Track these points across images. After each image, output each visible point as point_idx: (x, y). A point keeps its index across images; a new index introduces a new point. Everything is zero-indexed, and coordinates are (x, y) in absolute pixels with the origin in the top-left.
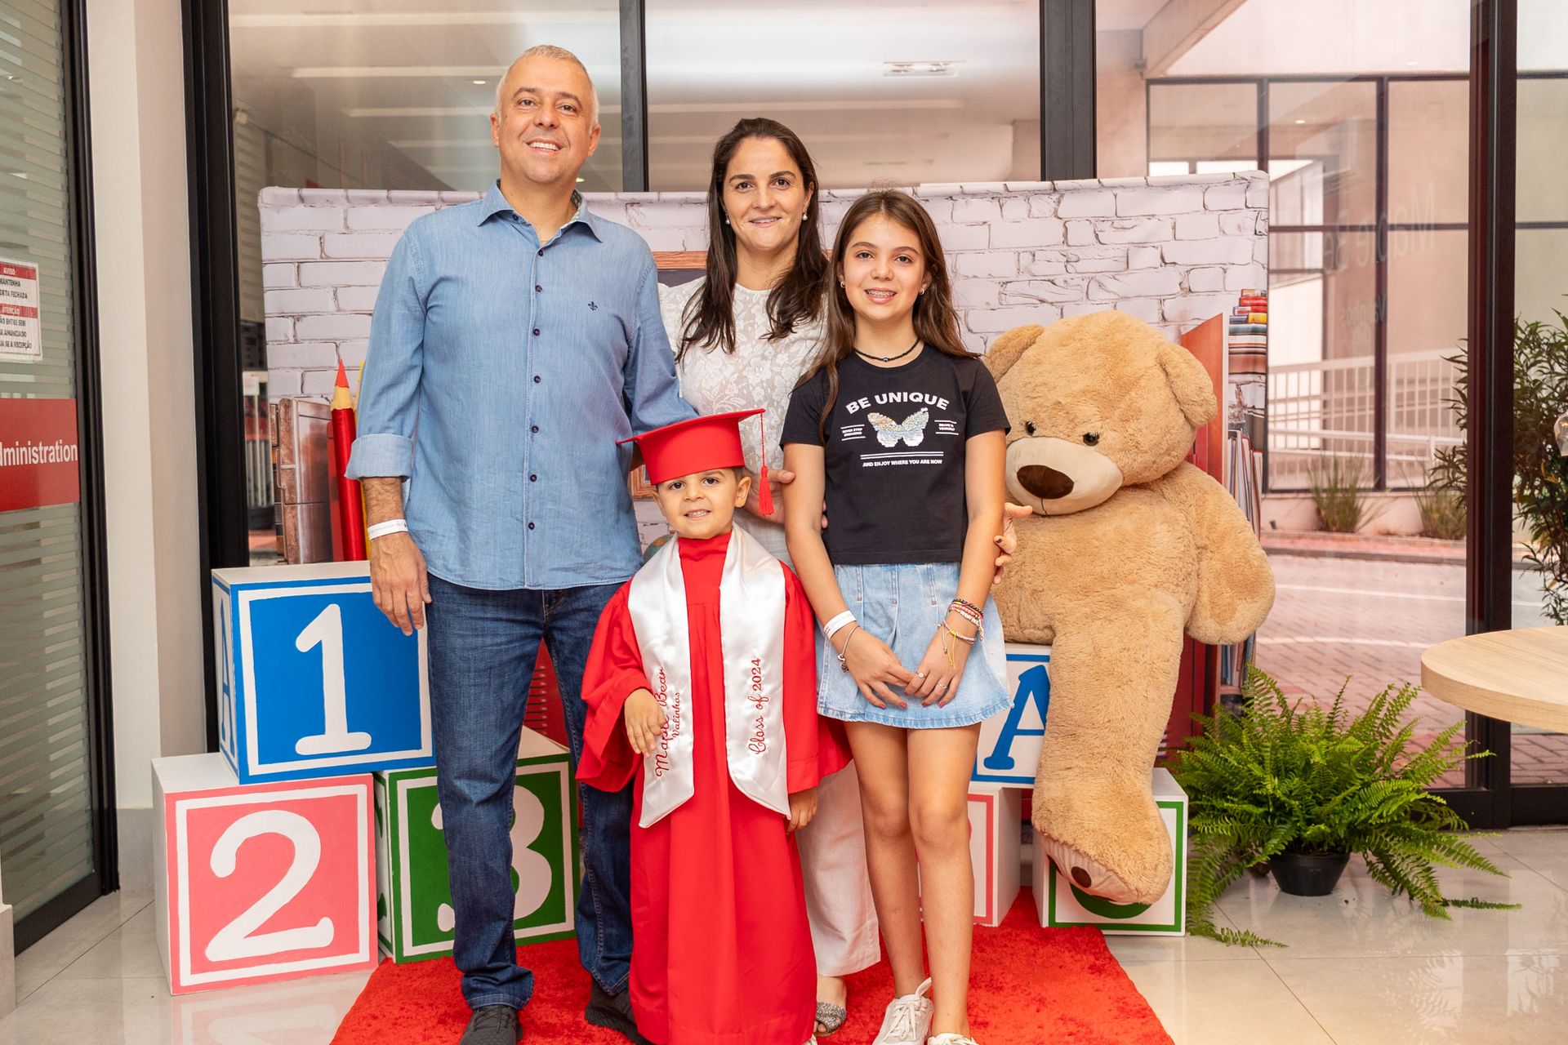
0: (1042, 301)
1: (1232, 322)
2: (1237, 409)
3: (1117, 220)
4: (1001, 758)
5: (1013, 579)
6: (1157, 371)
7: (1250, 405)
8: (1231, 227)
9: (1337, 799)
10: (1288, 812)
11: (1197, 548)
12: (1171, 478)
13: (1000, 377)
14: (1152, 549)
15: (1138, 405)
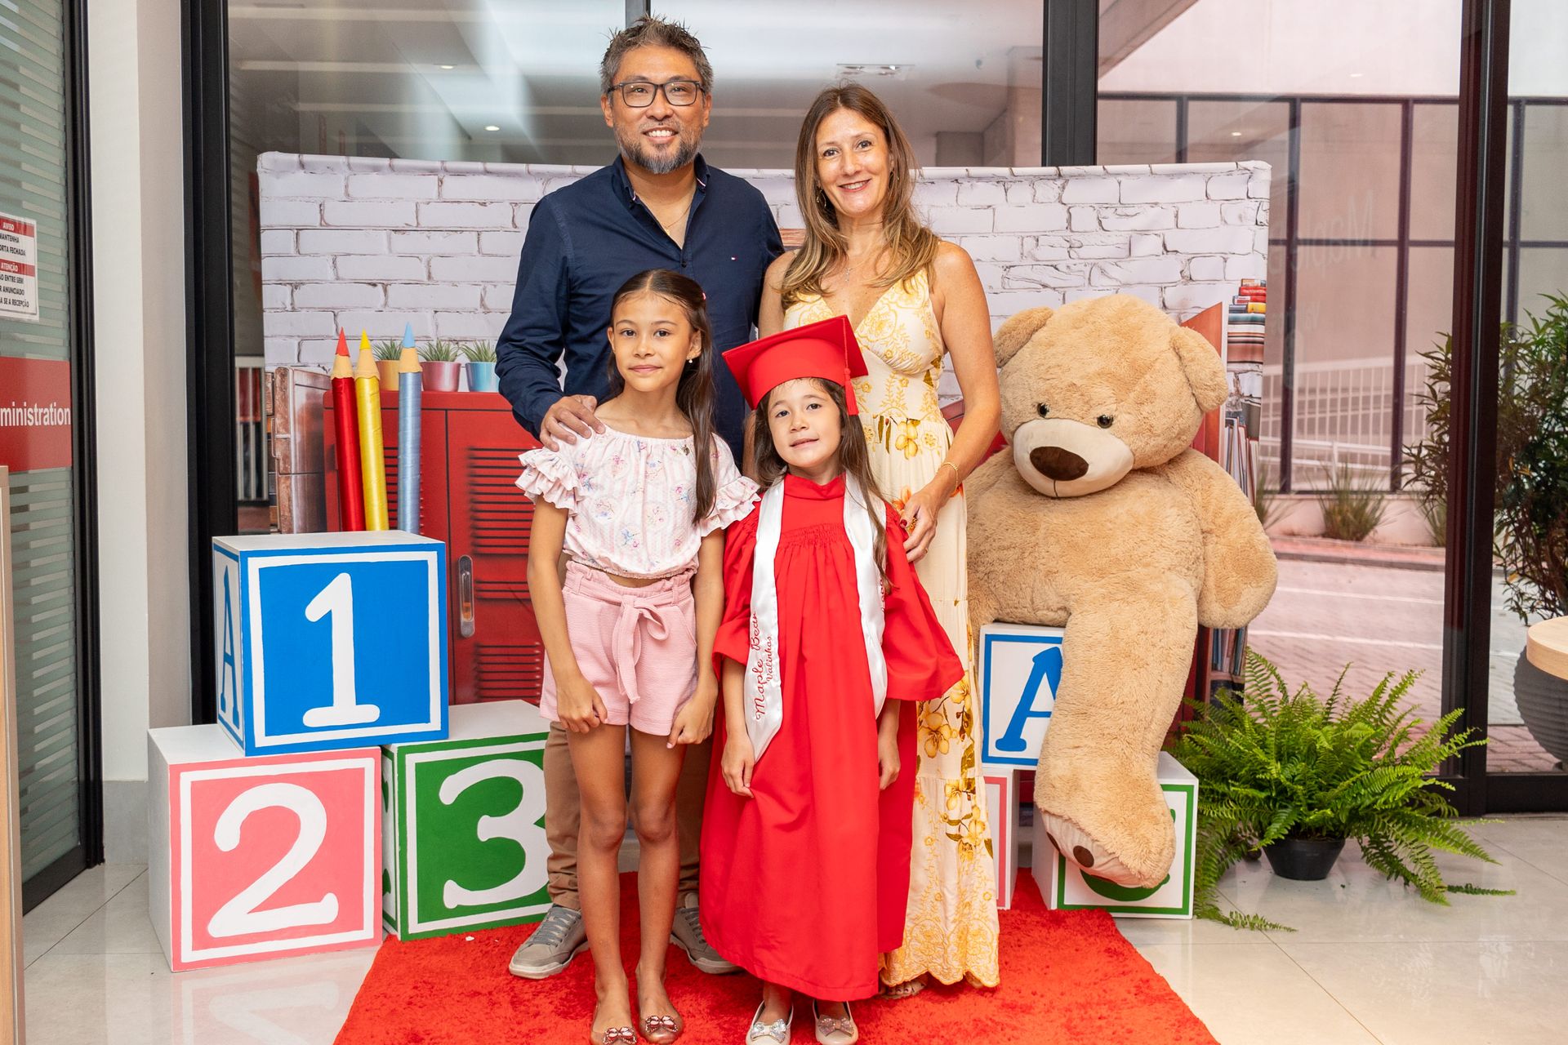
0: (1045, 286)
1: (1231, 311)
2: (1235, 398)
3: (1120, 207)
4: (1013, 739)
5: (1027, 560)
6: (1171, 355)
7: (1247, 394)
8: (1232, 218)
9: (1344, 784)
10: (1292, 796)
11: (1203, 533)
12: (1177, 462)
13: (1009, 359)
14: (1165, 533)
15: (1152, 388)
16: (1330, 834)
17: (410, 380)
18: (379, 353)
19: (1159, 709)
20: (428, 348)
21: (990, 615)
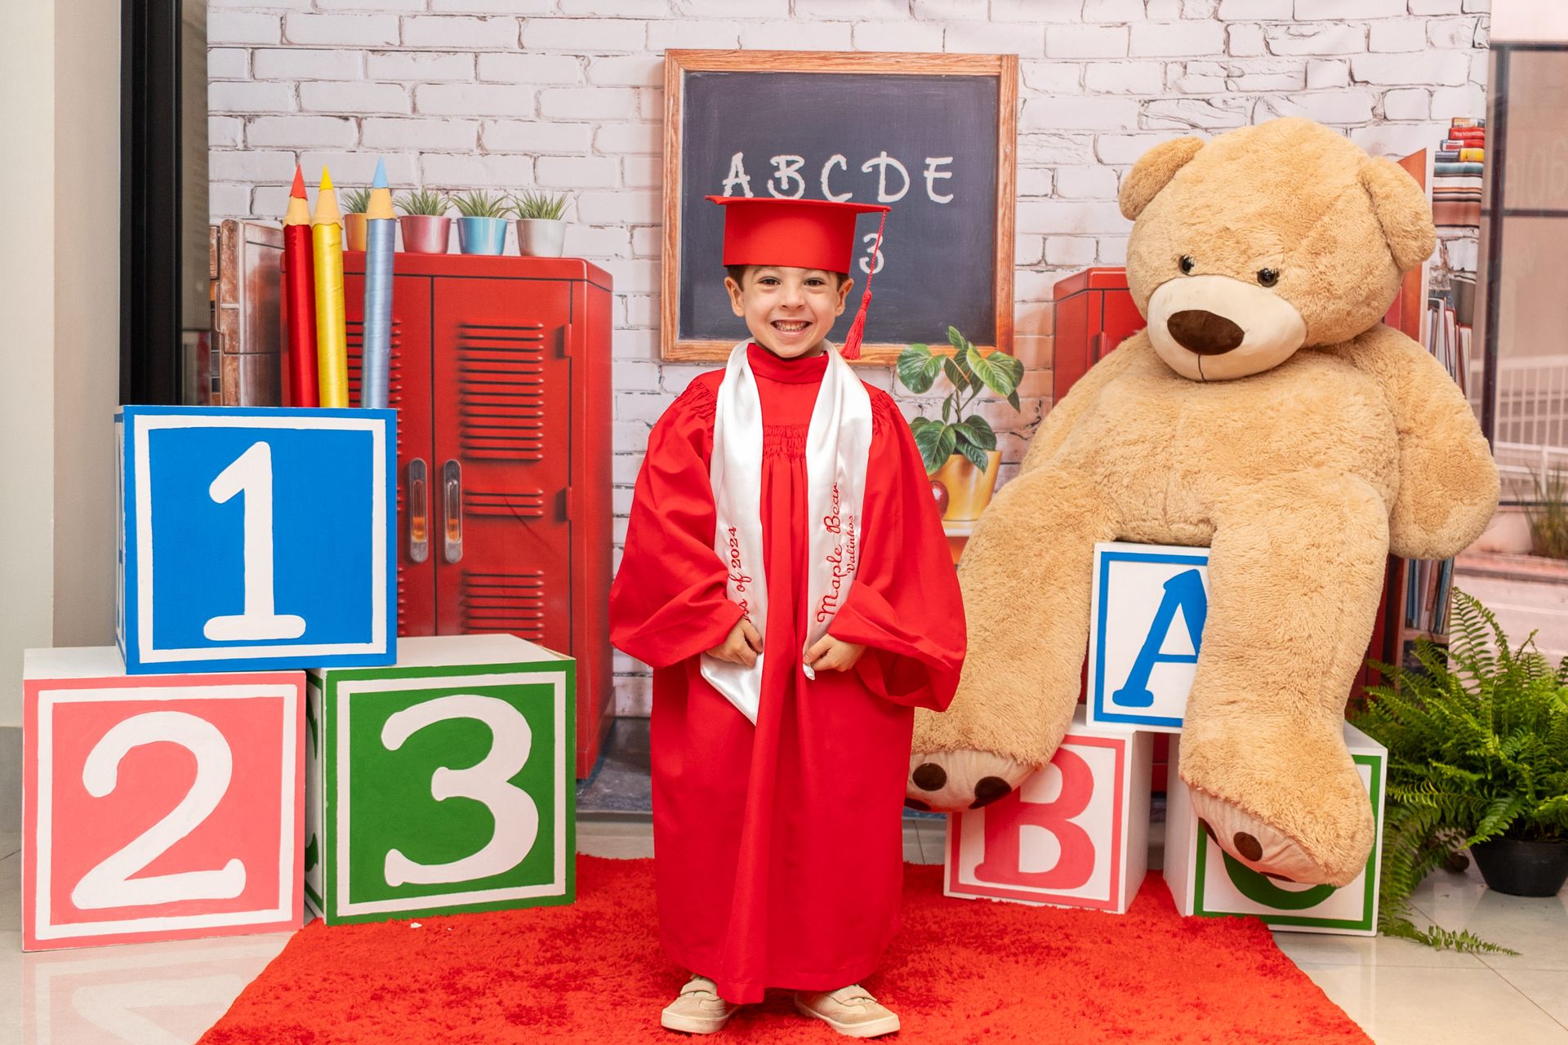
0: (1194, 126)
1: (1438, 159)
2: (1441, 272)
3: (1294, 24)
4: (1135, 691)
5: (1159, 457)
6: (1359, 192)
7: (1457, 267)
8: (1442, 37)
10: (1514, 780)
11: (1398, 433)
12: (1366, 341)
13: (1145, 205)
14: (1345, 425)
15: (1333, 234)
17: (381, 228)
18: (351, 204)
20: (411, 198)
21: (1110, 529)
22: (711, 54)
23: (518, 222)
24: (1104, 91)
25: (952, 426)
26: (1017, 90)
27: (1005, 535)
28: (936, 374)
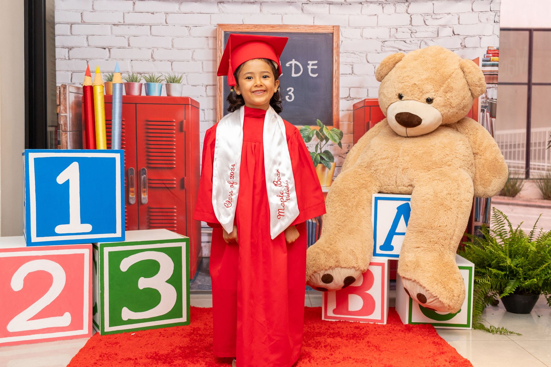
0: (400, 50)
1: (483, 61)
2: (485, 99)
3: (433, 15)
4: (387, 246)
5: (394, 163)
6: (460, 71)
7: (490, 98)
8: (483, 20)
9: (540, 269)
10: (516, 274)
11: (474, 154)
12: (461, 123)
13: (385, 76)
14: (457, 152)
15: (451, 85)
16: (533, 292)
17: (118, 87)
18: (107, 78)
19: (457, 229)
20: (128, 76)
21: (377, 189)
22: (233, 25)
23: (166, 84)
24: (369, 38)
25: (319, 154)
26: (339, 38)
27: (341, 192)
28: (313, 136)
